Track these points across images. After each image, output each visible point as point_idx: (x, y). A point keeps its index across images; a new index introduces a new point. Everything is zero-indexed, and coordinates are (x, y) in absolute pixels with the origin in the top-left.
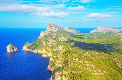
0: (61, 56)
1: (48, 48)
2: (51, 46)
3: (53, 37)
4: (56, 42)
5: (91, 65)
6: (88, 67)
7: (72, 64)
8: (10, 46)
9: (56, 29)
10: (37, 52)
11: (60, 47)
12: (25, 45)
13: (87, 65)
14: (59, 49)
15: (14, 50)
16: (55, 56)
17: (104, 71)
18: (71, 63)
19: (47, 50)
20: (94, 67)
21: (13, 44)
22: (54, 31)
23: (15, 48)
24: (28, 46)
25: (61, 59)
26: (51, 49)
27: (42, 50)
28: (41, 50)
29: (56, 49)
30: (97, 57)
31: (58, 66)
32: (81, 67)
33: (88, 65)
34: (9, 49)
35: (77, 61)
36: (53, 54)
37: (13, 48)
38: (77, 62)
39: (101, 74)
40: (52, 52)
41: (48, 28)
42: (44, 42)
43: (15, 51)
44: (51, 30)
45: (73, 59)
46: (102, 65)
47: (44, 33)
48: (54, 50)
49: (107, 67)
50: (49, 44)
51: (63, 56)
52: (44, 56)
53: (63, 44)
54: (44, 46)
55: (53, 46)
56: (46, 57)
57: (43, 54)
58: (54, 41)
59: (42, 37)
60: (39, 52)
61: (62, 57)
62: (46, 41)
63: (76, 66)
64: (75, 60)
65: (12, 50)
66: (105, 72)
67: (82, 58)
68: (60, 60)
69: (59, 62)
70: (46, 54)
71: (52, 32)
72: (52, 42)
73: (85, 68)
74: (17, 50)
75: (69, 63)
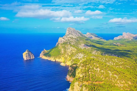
0: (82, 65)
1: (66, 56)
2: (70, 54)
3: (72, 44)
4: (75, 49)
5: (114, 75)
6: (111, 77)
7: (94, 74)
8: (27, 53)
9: (76, 35)
10: (54, 60)
11: (80, 55)
12: (42, 53)
13: (110, 75)
14: (79, 57)
15: (30, 57)
16: (75, 65)
17: (128, 82)
18: (92, 73)
19: (65, 58)
20: (117, 78)
21: (29, 51)
22: (73, 37)
23: (31, 55)
24: (45, 54)
25: (81, 68)
26: (70, 57)
27: (61, 58)
28: (59, 58)
29: (76, 57)
30: (121, 67)
31: (78, 76)
32: (102, 78)
33: (111, 76)
34: (25, 56)
35: (98, 71)
36: (72, 62)
37: (29, 55)
38: (99, 72)
39: (125, 85)
40: (72, 61)
41: (67, 34)
42: (63, 49)
43: (32, 58)
44: (71, 36)
45: (95, 68)
46: (127, 76)
47: (63, 39)
48: (74, 59)
49: (132, 78)
50: (68, 52)
51: (83, 65)
52: (62, 64)
53: (83, 52)
54: (62, 54)
55: (72, 54)
56: (65, 66)
57: (61, 62)
58: (73, 48)
59: (60, 43)
60: (56, 60)
62: (65, 48)
63: (97, 76)
64: (96, 69)
65: (28, 58)
66: (130, 83)
67: (104, 68)
69: (79, 71)
70: (65, 62)
71: (72, 38)
72: (71, 49)
73: (107, 78)
74: (34, 58)
75: (90, 73)
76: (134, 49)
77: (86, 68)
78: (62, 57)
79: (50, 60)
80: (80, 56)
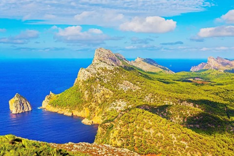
0: (120, 123)
1: (93, 105)
2: (100, 102)
3: (105, 81)
4: (111, 92)
5: (181, 142)
6: (175, 146)
7: (142, 139)
8: (17, 101)
9: (113, 64)
10: (70, 114)
11: (119, 103)
12: (46, 99)
13: (174, 141)
14: (117, 107)
15: (23, 109)
16: (108, 124)
17: (207, 153)
18: (140, 138)
19: (92, 110)
20: (187, 147)
22: (107, 68)
23: (25, 105)
24: (52, 101)
25: (120, 129)
26: (100, 107)
27: (82, 109)
28: (80, 109)
29: (112, 107)
31: (113, 143)
32: (159, 147)
33: (175, 143)
34: (14, 106)
35: (151, 134)
36: (104, 118)
37: (21, 104)
38: (152, 136)
40: (103, 114)
41: (96, 62)
42: (86, 92)
43: (27, 110)
44: (102, 65)
45: (145, 129)
46: (205, 142)
47: (87, 73)
48: (108, 111)
49: (216, 146)
50: (96, 97)
51: (123, 124)
52: (86, 121)
53: (126, 97)
55: (105, 101)
56: (90, 124)
57: (83, 118)
58: (107, 91)
59: (81, 81)
60: (74, 114)
61: (121, 125)
62: (91, 90)
63: (148, 144)
64: (147, 131)
65: (19, 109)
67: (163, 128)
68: (118, 131)
69: (114, 135)
70: (90, 118)
71: (105, 70)
72: (102, 91)
73: (168, 147)
74: (30, 109)
75: (135, 137)
76: (228, 90)
77: (129, 130)
78: (84, 108)
79: (63, 114)
80: (120, 106)
